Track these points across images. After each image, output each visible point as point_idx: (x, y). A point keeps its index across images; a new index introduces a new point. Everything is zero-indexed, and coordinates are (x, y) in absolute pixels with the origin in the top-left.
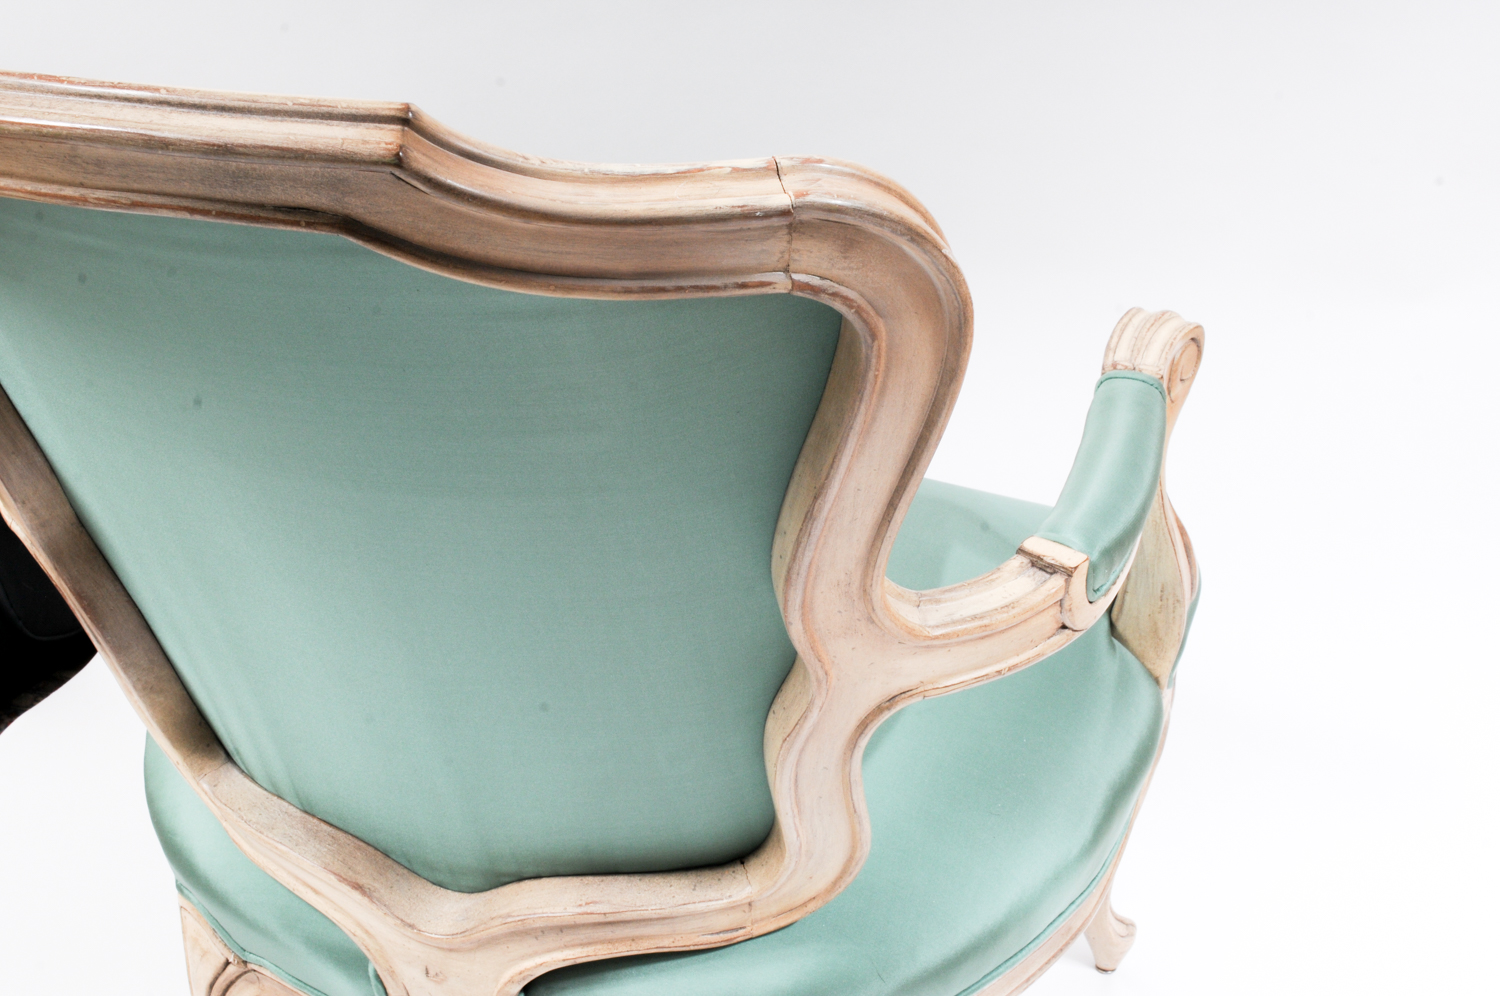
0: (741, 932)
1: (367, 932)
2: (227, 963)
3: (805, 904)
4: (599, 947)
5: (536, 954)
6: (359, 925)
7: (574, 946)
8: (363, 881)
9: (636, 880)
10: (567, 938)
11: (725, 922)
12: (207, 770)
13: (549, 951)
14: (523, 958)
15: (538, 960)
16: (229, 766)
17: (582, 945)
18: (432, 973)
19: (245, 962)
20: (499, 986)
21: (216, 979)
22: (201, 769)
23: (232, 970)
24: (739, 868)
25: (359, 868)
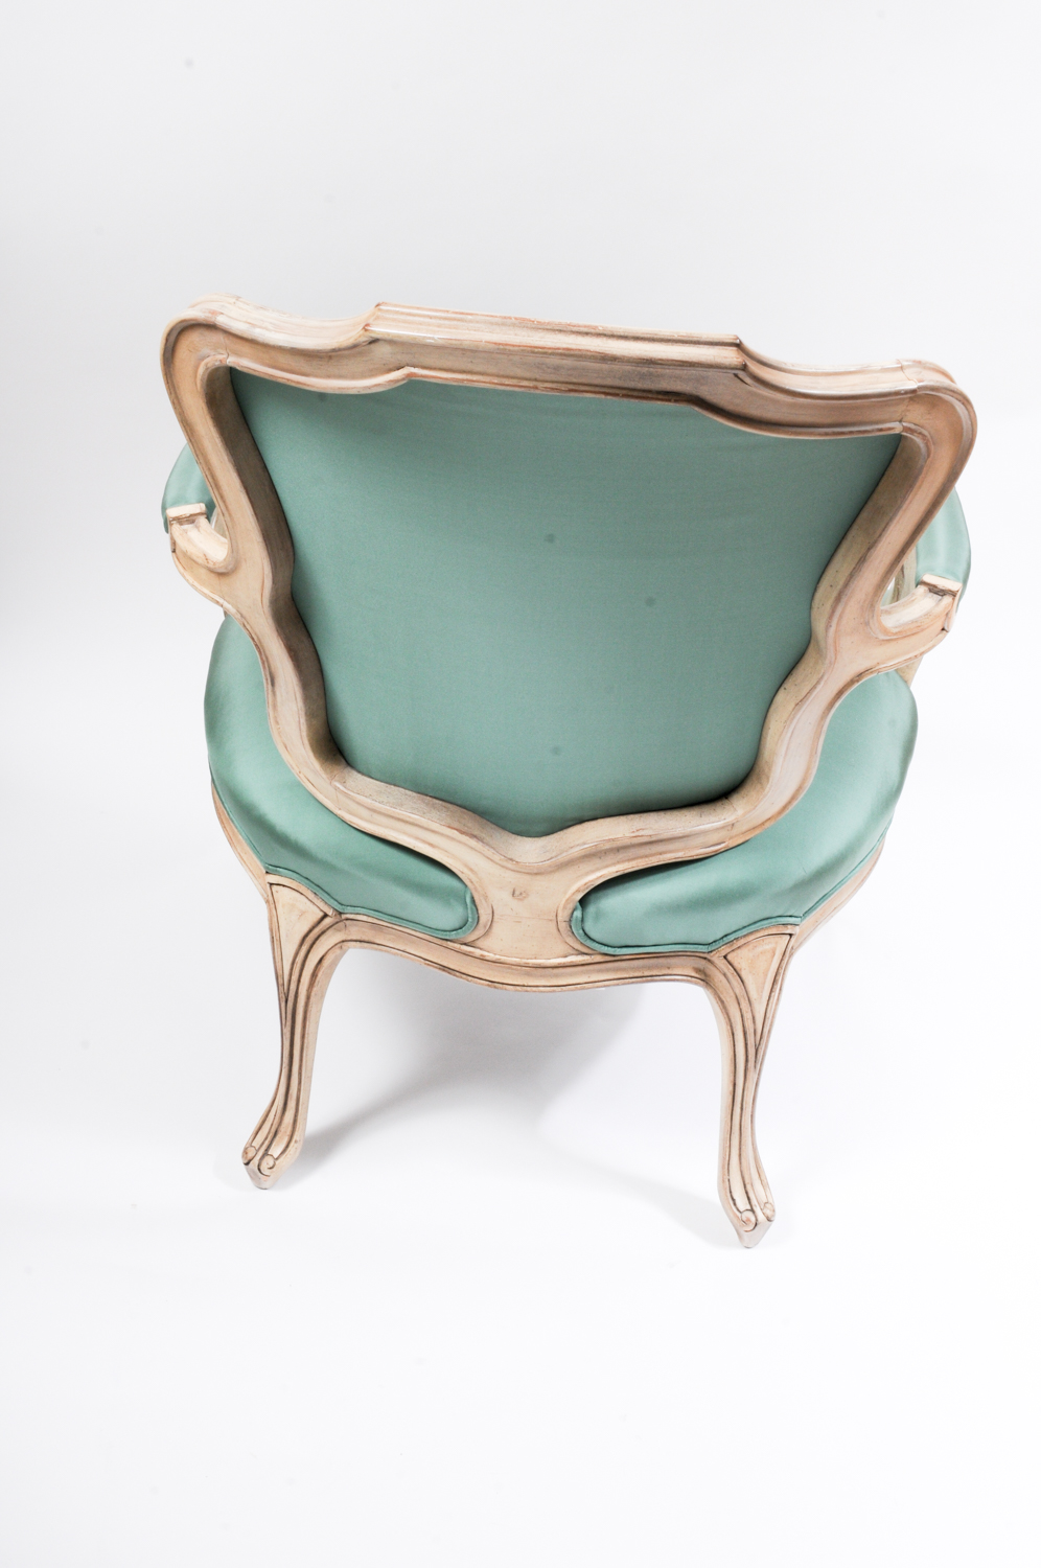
0: (723, 845)
1: (471, 870)
2: (326, 916)
3: (763, 824)
4: (640, 860)
5: (598, 869)
6: (466, 866)
7: (623, 861)
8: (475, 833)
9: (662, 814)
10: (621, 856)
11: (715, 838)
12: (336, 772)
13: (607, 866)
14: (587, 874)
15: (598, 874)
16: (349, 769)
17: (629, 860)
18: (517, 893)
19: (340, 913)
20: (567, 897)
21: (310, 931)
22: (332, 772)
23: (327, 921)
24: (725, 801)
25: (470, 825)
